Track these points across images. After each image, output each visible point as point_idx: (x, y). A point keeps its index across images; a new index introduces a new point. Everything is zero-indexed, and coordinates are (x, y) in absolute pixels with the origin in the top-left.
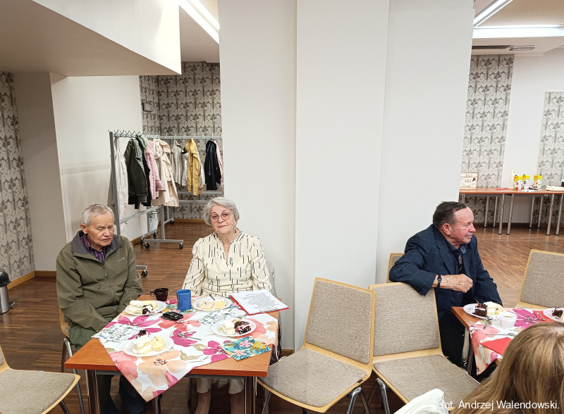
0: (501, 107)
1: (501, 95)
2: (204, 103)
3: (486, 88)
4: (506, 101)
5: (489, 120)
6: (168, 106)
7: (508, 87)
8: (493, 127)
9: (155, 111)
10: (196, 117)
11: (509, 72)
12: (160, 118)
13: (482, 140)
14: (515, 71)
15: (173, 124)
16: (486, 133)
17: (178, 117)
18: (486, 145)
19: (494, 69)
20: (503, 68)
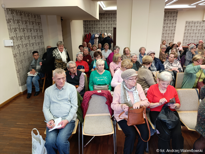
0: (174, 25)
1: (174, 22)
2: (97, 24)
3: (171, 20)
4: (176, 23)
5: (171, 28)
6: (87, 25)
7: (176, 20)
8: (172, 30)
10: (95, 28)
11: (177, 16)
13: (169, 34)
16: (170, 32)
18: (170, 35)
19: (173, 15)
20: (175, 15)
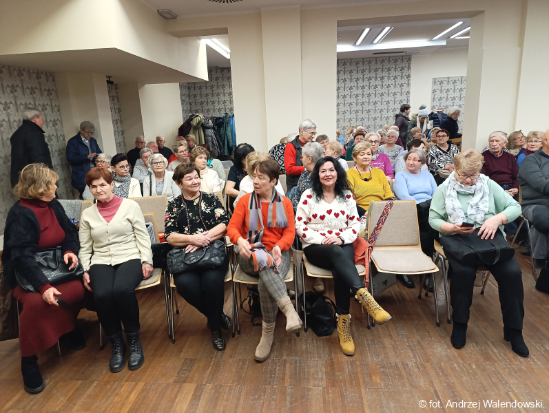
0: (405, 88)
1: (405, 81)
3: (395, 77)
4: (408, 85)
6: (195, 96)
7: (409, 76)
9: (187, 100)
10: (213, 102)
11: (409, 66)
12: (190, 104)
14: (412, 66)
15: (199, 107)
17: (202, 103)
19: (400, 65)
20: (405, 64)
